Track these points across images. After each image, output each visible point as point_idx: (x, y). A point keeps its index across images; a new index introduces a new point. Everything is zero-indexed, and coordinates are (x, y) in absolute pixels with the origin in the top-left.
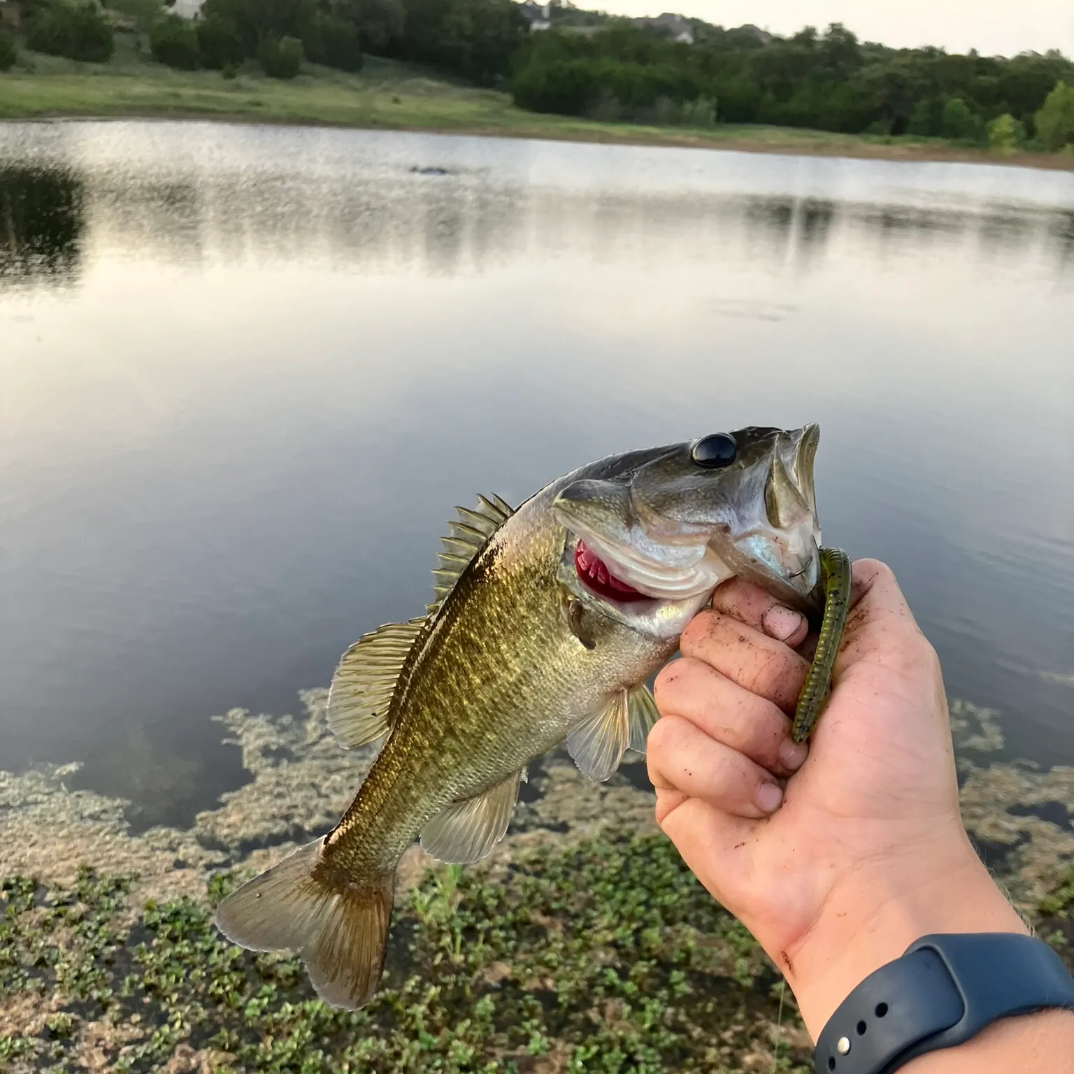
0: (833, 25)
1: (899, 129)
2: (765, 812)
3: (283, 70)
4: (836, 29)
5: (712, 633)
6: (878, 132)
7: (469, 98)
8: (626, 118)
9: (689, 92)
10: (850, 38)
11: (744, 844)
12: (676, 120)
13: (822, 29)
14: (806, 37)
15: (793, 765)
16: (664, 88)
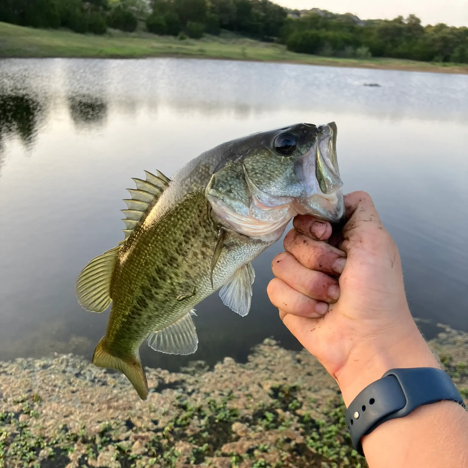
0: (411, 15)
1: (446, 59)
2: (321, 315)
3: (196, 35)
4: (412, 17)
5: (295, 239)
6: (437, 61)
7: (267, 47)
8: (334, 55)
9: (357, 44)
10: (418, 21)
11: (314, 329)
12: (354, 56)
13: (406, 16)
14: (399, 20)
15: (335, 298)
16: (347, 42)
